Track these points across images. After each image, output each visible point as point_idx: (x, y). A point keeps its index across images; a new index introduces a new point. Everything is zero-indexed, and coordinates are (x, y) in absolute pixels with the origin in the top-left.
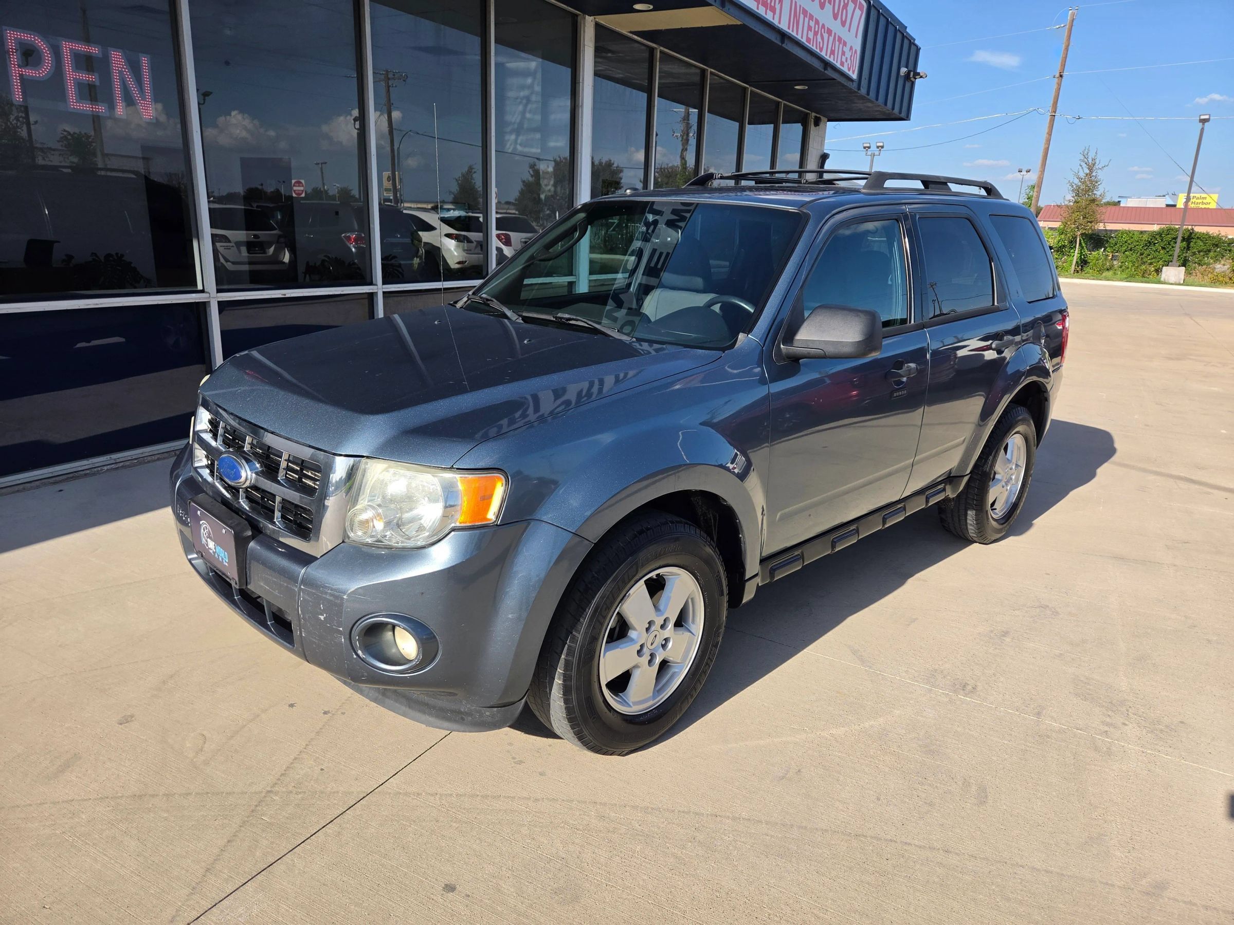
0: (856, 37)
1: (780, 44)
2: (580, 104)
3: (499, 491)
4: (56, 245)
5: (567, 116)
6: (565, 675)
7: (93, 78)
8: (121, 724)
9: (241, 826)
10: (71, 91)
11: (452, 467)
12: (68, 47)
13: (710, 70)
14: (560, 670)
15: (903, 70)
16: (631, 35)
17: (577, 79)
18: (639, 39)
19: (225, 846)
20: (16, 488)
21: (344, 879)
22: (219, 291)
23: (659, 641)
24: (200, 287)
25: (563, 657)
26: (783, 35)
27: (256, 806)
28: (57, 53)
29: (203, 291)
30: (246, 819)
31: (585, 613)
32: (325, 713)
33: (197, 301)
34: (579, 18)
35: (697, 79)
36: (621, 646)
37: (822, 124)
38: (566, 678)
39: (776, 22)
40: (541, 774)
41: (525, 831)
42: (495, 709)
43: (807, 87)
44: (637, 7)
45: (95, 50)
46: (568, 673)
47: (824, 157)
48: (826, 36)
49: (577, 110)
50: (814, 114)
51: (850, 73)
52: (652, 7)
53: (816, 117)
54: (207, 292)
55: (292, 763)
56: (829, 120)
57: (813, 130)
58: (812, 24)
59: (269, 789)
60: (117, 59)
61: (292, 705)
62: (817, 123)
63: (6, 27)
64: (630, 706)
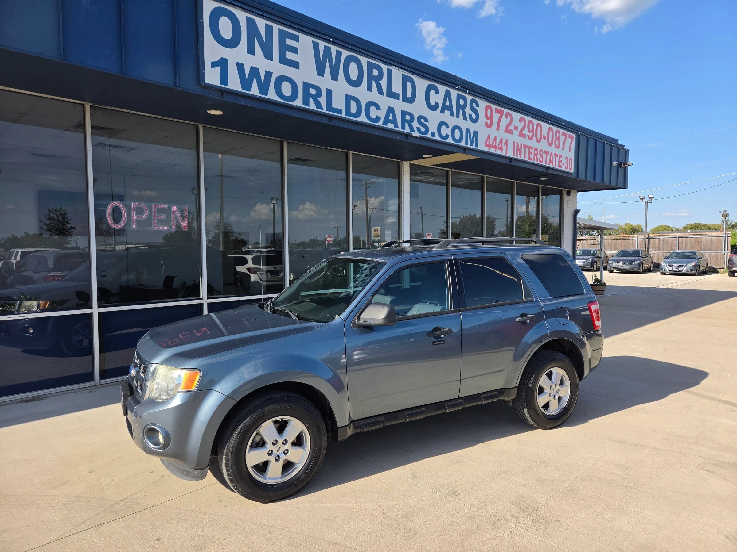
0: (570, 151)
1: (510, 163)
2: (402, 201)
3: (198, 377)
4: (175, 278)
5: (396, 207)
6: (226, 458)
7: (163, 217)
8: (89, 473)
9: (104, 510)
10: (154, 222)
11: (181, 368)
12: (155, 206)
13: (486, 176)
14: (224, 456)
15: (615, 163)
16: (432, 166)
17: (401, 190)
18: (438, 167)
19: (94, 516)
20: (112, 384)
21: (125, 531)
22: (208, 298)
23: (282, 451)
24: (201, 297)
25: (225, 450)
26: (511, 159)
27: (114, 505)
28: (150, 208)
29: (202, 299)
30: (107, 508)
31: (236, 432)
32: (162, 476)
33: (198, 303)
34: (401, 163)
35: (480, 180)
36: (259, 450)
37: (572, 194)
38: (227, 460)
39: (504, 154)
40: (225, 506)
41: (202, 525)
42: (198, 470)
43: (547, 179)
44: (424, 156)
45: (165, 206)
46: (227, 457)
47: (577, 211)
48: (544, 155)
49: (401, 203)
50: (566, 190)
51: (568, 170)
52: (432, 156)
53: (567, 191)
54: (203, 299)
55: (137, 492)
56: (578, 192)
57: (566, 198)
58: (532, 151)
59: (122, 500)
60: (175, 209)
61: (152, 472)
62: (568, 193)
63: (132, 202)
64: (267, 480)
